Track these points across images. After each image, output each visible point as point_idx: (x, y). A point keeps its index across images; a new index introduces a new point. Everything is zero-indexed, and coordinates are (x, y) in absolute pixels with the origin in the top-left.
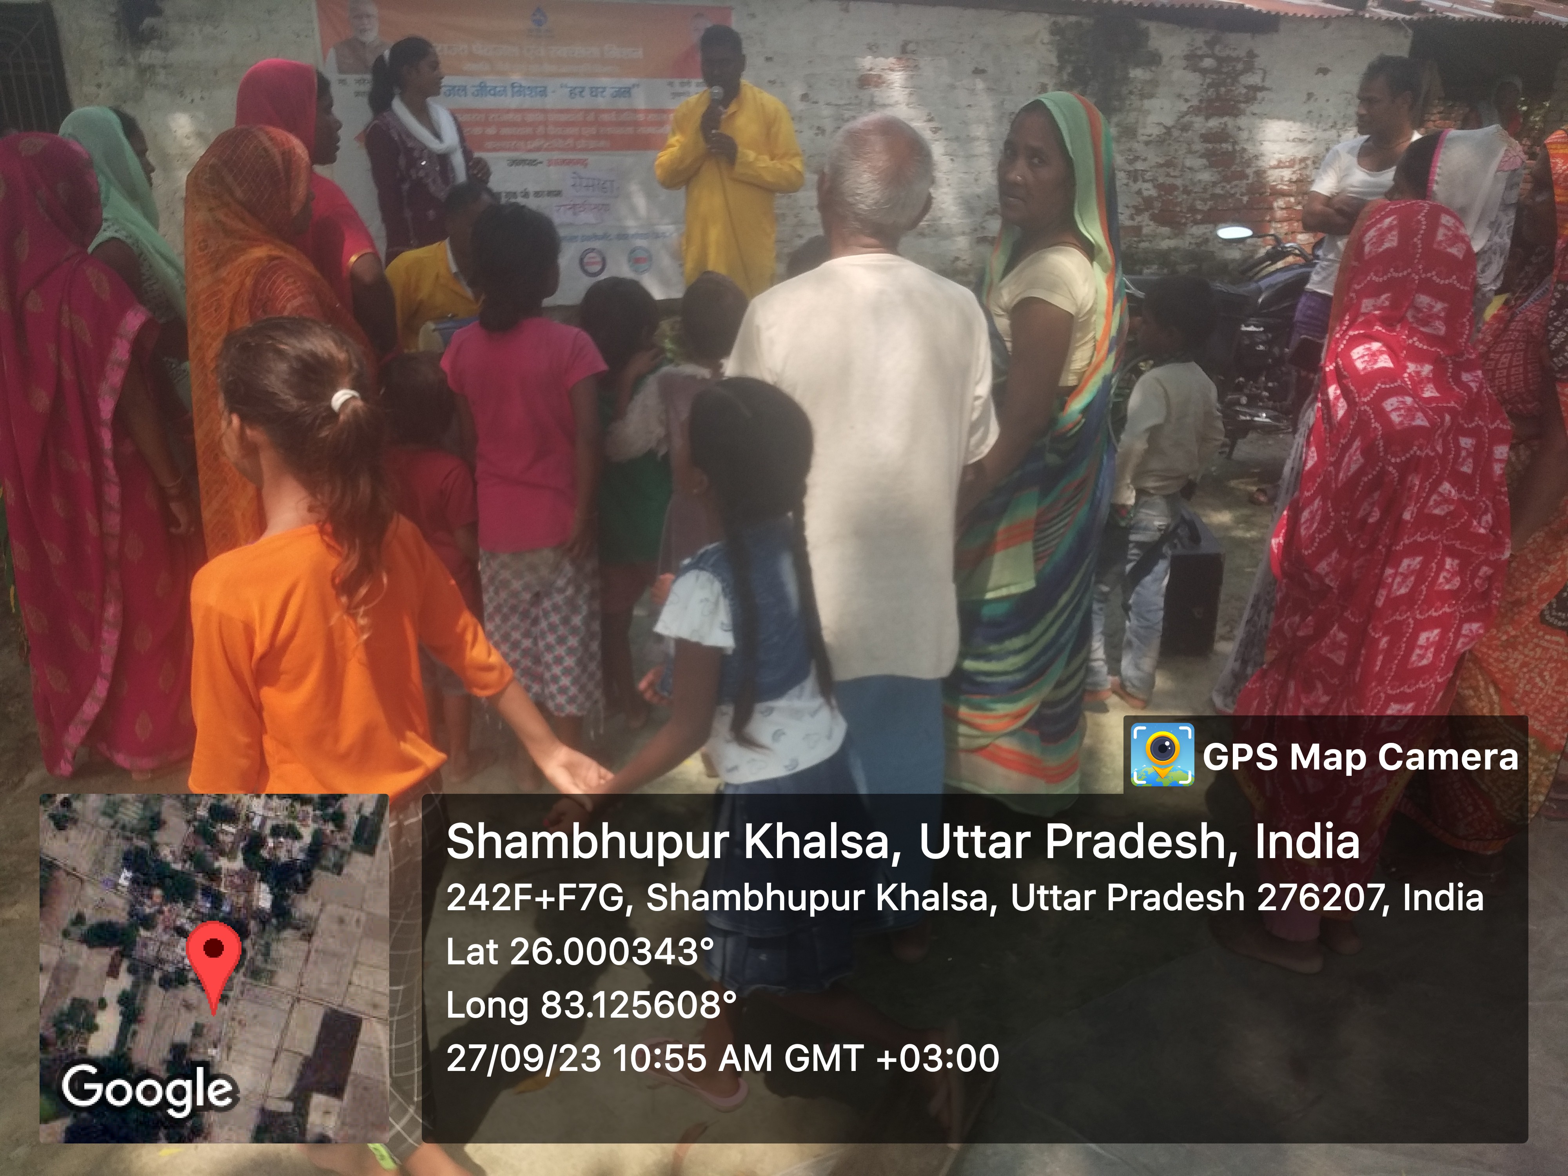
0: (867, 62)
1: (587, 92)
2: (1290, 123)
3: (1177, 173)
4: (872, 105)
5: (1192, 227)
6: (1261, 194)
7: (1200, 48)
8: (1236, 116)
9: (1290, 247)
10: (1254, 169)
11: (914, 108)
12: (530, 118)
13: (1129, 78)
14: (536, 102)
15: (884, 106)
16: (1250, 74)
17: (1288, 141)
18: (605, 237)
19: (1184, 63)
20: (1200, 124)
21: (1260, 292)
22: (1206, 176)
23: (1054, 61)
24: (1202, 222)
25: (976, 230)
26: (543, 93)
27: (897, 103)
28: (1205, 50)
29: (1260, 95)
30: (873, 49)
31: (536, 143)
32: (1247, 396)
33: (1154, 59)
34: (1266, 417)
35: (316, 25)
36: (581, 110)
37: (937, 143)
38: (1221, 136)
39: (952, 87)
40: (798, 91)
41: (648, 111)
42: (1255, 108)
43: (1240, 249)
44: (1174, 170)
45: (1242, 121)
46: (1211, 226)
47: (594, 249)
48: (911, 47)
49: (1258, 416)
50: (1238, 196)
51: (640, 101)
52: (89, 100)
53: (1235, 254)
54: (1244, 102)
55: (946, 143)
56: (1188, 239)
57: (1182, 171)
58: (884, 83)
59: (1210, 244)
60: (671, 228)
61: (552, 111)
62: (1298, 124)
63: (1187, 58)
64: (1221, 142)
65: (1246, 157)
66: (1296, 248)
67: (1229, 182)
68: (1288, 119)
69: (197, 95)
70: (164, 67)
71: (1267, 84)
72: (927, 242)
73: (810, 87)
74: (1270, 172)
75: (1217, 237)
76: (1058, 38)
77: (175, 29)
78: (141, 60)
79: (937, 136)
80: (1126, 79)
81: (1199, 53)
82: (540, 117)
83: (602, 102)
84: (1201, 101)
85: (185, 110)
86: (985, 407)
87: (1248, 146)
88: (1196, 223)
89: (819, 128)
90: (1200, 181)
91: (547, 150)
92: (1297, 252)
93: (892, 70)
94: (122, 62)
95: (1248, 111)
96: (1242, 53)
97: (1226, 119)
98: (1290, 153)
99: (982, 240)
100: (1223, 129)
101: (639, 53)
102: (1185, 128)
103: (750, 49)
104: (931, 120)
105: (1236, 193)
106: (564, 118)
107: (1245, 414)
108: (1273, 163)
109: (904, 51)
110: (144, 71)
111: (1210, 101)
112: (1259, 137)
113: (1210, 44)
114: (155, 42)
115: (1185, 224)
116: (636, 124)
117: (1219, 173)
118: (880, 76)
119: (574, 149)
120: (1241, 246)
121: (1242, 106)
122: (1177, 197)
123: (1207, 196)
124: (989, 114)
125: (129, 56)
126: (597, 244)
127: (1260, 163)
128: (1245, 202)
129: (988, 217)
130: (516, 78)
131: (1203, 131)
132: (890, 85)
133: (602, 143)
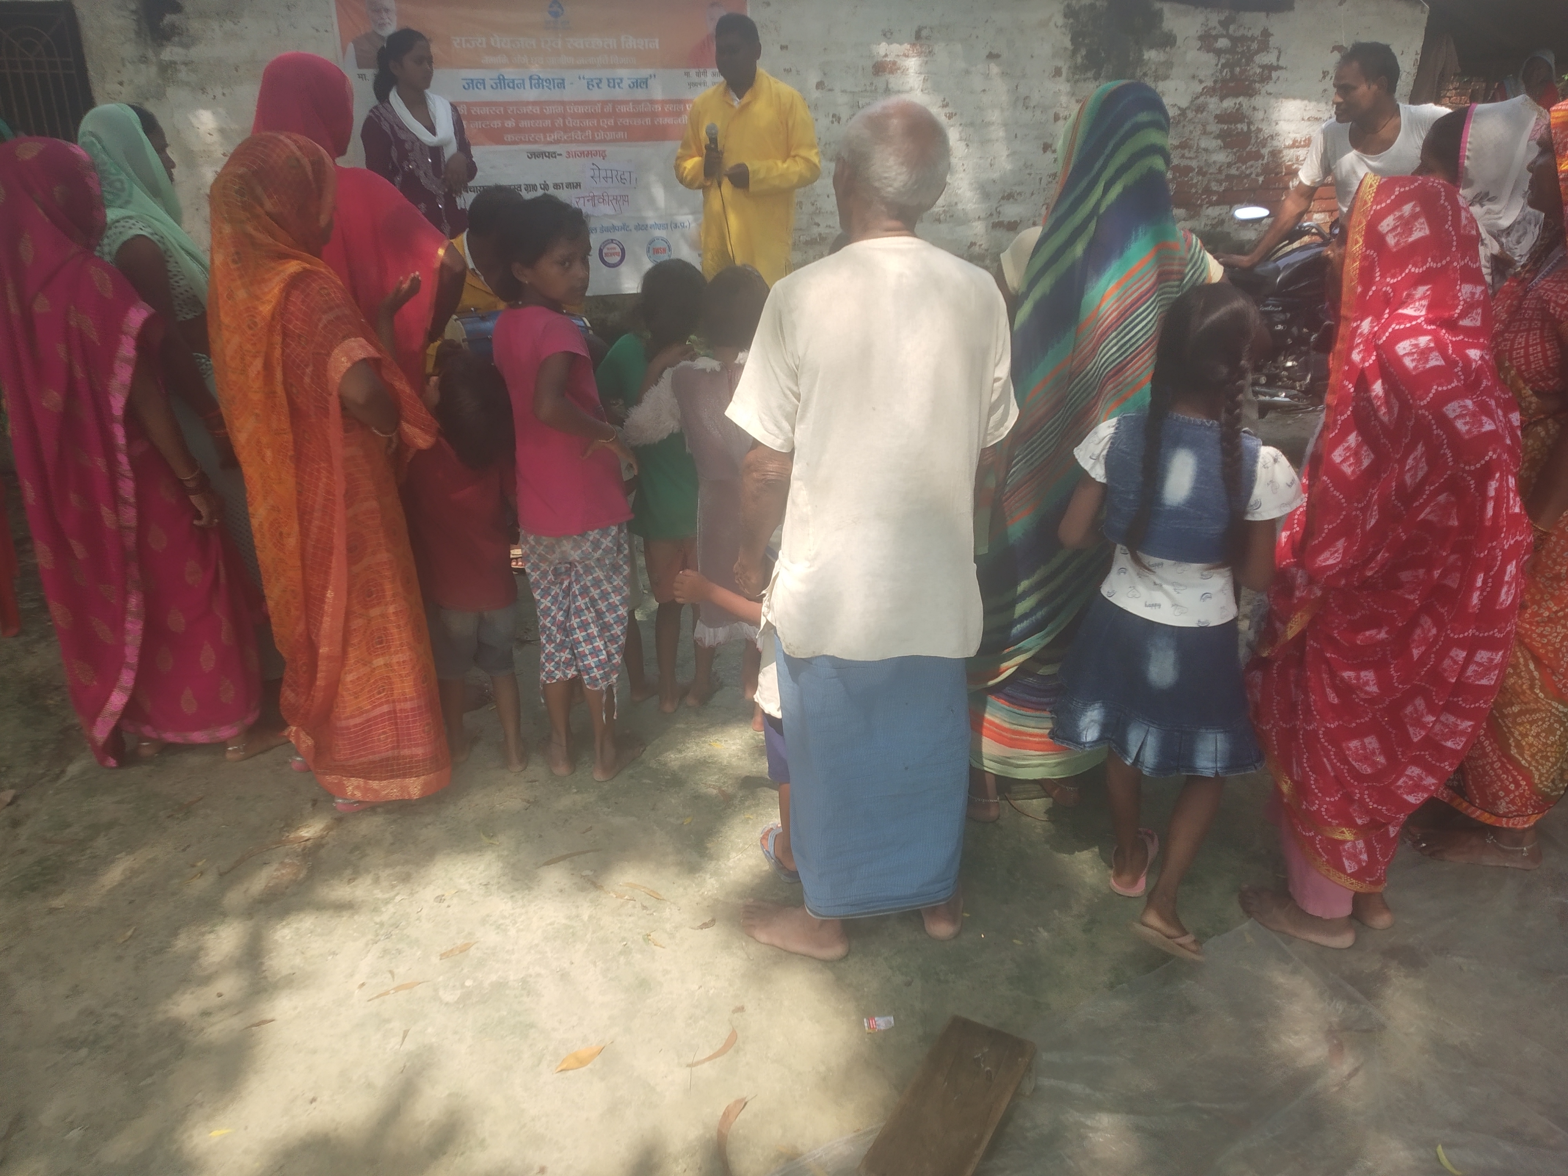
0: (883, 49)
1: (604, 84)
2: (1306, 102)
3: (1192, 154)
4: (887, 91)
5: (1207, 208)
6: (1277, 174)
7: (1215, 28)
8: (1251, 96)
9: (1307, 226)
10: (1271, 149)
11: (929, 94)
12: (548, 110)
13: (1143, 60)
14: (555, 95)
15: (899, 92)
16: (1265, 53)
17: (1303, 119)
18: (625, 227)
19: (1199, 44)
20: (1214, 105)
21: (1277, 271)
22: (1221, 157)
23: (1068, 43)
24: (1218, 203)
25: (991, 215)
26: (562, 84)
27: (911, 89)
28: (1220, 30)
29: (1274, 75)
30: (888, 35)
31: (555, 136)
32: (1267, 376)
33: (1168, 41)
34: (1286, 397)
35: (335, 19)
36: (599, 102)
37: (952, 128)
38: (1237, 116)
39: (967, 72)
40: (813, 79)
41: (664, 102)
42: (1270, 87)
43: (1256, 230)
44: (1190, 151)
45: (1258, 101)
46: (1226, 208)
47: (612, 240)
48: (924, 33)
49: (1278, 396)
50: (1253, 176)
51: (657, 92)
52: (111, 98)
53: (1250, 235)
54: (1259, 82)
55: (961, 128)
56: (1204, 221)
57: (1197, 151)
58: (899, 69)
59: (1226, 225)
60: (690, 218)
61: (570, 103)
62: (1313, 104)
63: (1201, 38)
64: (1236, 123)
65: (1261, 136)
66: (1313, 227)
67: (1244, 163)
68: (1303, 98)
69: (218, 91)
70: (185, 64)
71: (1281, 63)
72: (943, 227)
73: (825, 74)
74: (1285, 152)
75: (1233, 217)
76: (1071, 20)
77: (195, 25)
78: (162, 57)
79: (952, 121)
80: (1140, 61)
81: (1214, 33)
82: (560, 109)
83: (619, 93)
84: (1215, 82)
85: (205, 108)
86: (1005, 388)
87: (1264, 126)
88: (1212, 204)
89: (834, 116)
90: (1214, 162)
91: (565, 142)
92: (1314, 230)
93: (907, 56)
94: (144, 59)
95: (1263, 91)
96: (1257, 32)
97: (1241, 99)
98: (1305, 132)
99: (997, 225)
100: (1238, 110)
101: (656, 44)
102: (1200, 109)
103: (765, 38)
104: (945, 106)
105: (1251, 173)
106: (581, 110)
107: (1265, 394)
108: (1289, 142)
109: (918, 36)
110: (166, 69)
111: (1224, 81)
112: (1275, 116)
113: (1225, 24)
114: (176, 39)
115: (1201, 206)
116: (654, 115)
117: (1235, 154)
118: (894, 63)
119: (593, 141)
120: (1256, 226)
121: (1257, 85)
122: (1192, 179)
123: (1223, 177)
124: (1004, 98)
125: (150, 54)
126: (617, 236)
127: (1275, 143)
128: (1260, 182)
129: (1002, 202)
130: (535, 70)
131: (1218, 112)
132: (905, 71)
133: (620, 134)
